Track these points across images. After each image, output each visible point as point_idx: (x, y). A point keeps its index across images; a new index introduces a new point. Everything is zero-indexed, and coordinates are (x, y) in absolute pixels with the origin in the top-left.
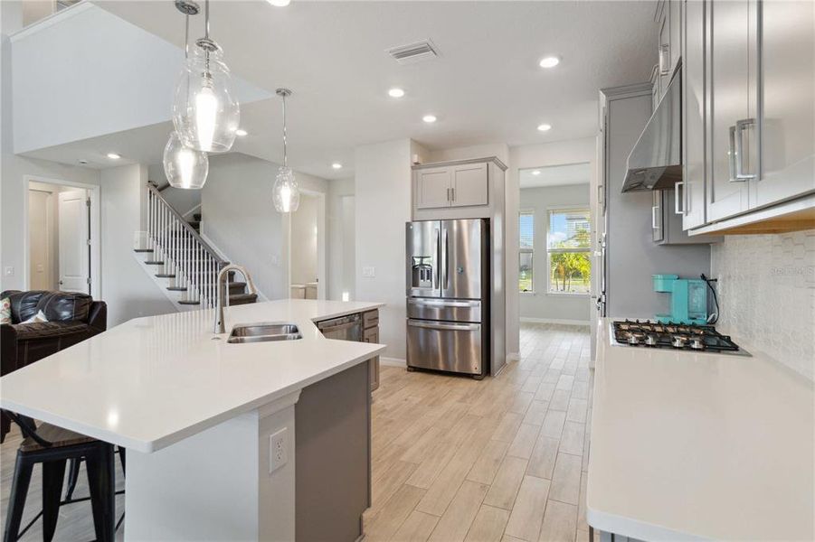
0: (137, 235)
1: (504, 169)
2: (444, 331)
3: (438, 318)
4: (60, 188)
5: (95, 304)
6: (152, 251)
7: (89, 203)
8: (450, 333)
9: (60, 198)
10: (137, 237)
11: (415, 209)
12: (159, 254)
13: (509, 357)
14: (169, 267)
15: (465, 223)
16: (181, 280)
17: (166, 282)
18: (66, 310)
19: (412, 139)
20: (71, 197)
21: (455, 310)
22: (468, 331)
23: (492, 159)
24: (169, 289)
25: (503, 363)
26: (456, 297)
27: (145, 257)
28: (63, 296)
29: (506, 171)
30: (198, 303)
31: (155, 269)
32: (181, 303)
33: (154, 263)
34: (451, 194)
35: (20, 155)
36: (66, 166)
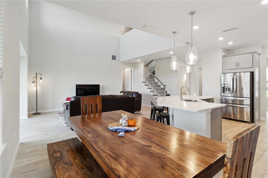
0: (142, 78)
1: (260, 54)
2: (233, 107)
3: (231, 103)
4: (125, 68)
5: (139, 94)
6: (146, 82)
7: (131, 71)
8: (235, 108)
9: (125, 71)
10: (142, 79)
11: (223, 70)
12: (147, 83)
13: (262, 119)
14: (150, 86)
15: (242, 74)
16: (153, 89)
17: (149, 90)
18: (135, 95)
19: (222, 49)
20: (128, 70)
21: (238, 100)
22: (243, 108)
23: (255, 52)
24: (150, 92)
25: (259, 120)
26: (238, 96)
27: (144, 84)
28: (134, 92)
29: (260, 55)
30: (157, 95)
31: (147, 87)
32: (153, 95)
33: (147, 85)
34: (237, 65)
35: (121, 62)
36: (128, 63)
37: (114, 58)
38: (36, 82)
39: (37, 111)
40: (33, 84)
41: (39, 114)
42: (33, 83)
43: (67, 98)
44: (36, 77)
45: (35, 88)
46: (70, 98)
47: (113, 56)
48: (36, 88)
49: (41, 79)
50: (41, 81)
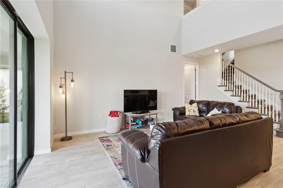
0: (219, 80)
5: (237, 107)
6: (226, 86)
7: (195, 70)
12: (230, 87)
24: (239, 101)
27: (223, 88)
31: (230, 93)
32: (247, 107)
33: (229, 91)
35: (183, 56)
36: (192, 57)
37: (173, 49)
38: (64, 86)
39: (66, 135)
40: (61, 90)
41: (70, 138)
42: (61, 87)
43: (110, 111)
44: (65, 78)
45: (63, 96)
46: (115, 112)
47: (172, 46)
48: (65, 96)
49: (72, 81)
50: (72, 84)
